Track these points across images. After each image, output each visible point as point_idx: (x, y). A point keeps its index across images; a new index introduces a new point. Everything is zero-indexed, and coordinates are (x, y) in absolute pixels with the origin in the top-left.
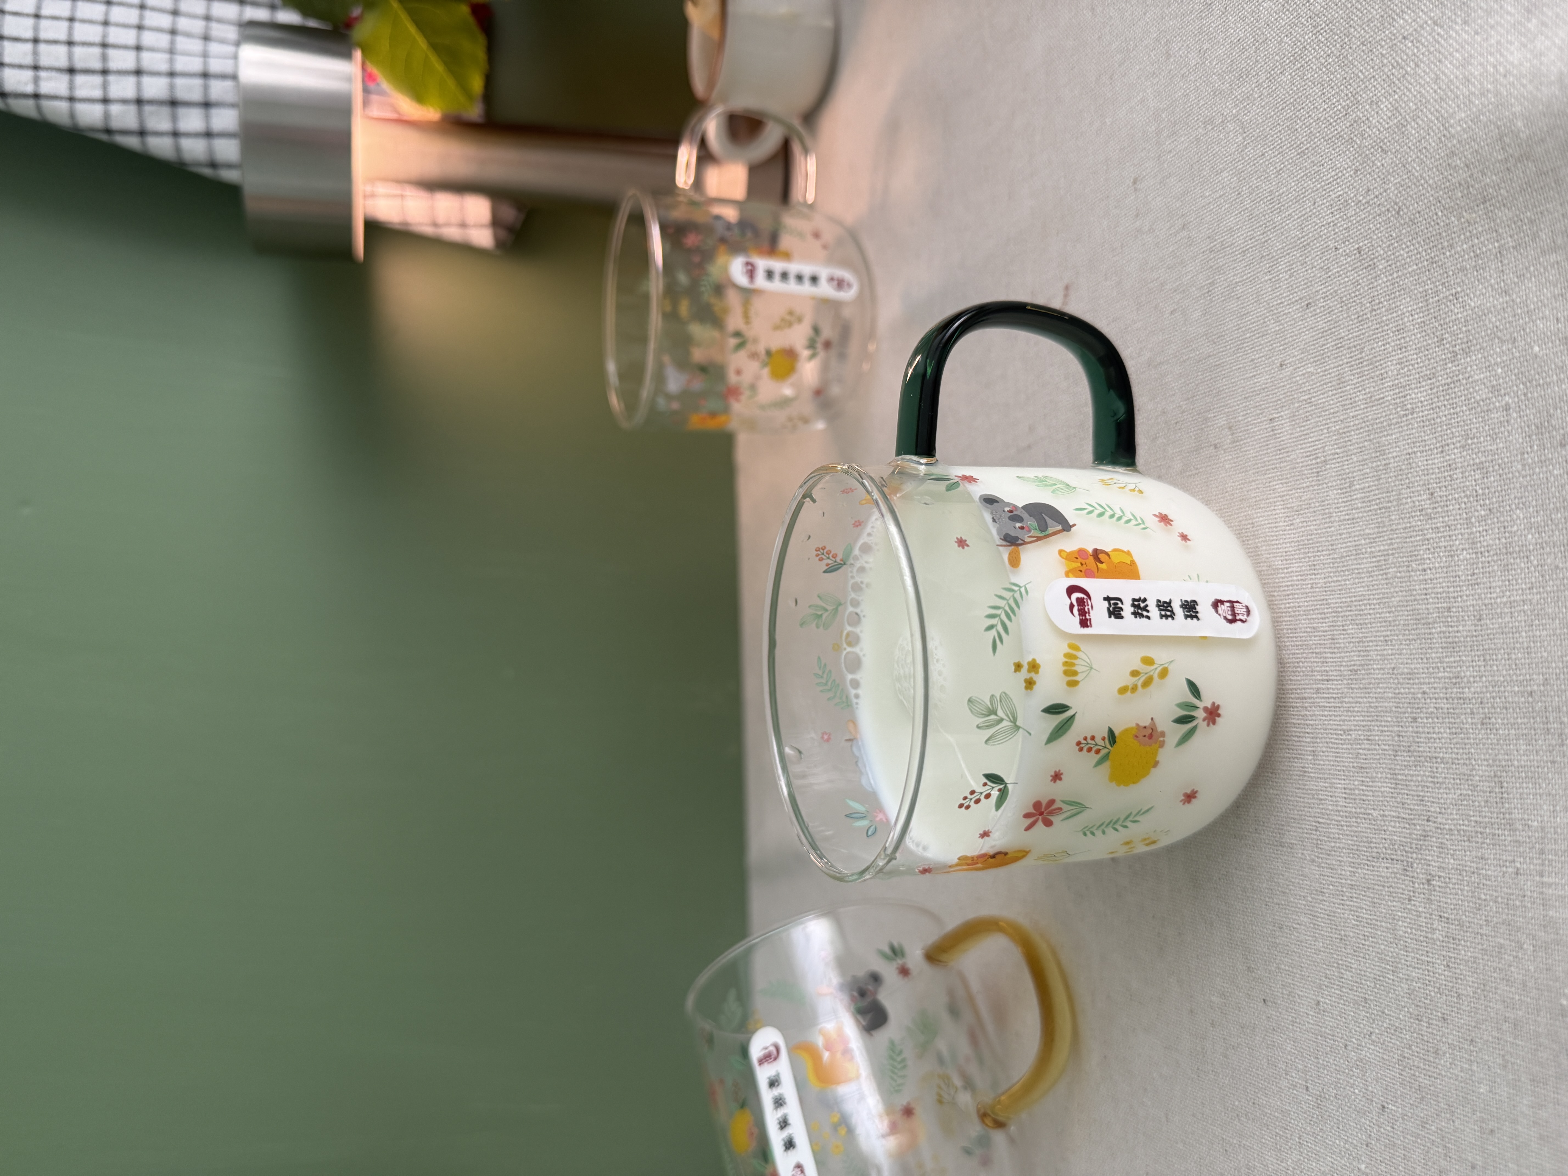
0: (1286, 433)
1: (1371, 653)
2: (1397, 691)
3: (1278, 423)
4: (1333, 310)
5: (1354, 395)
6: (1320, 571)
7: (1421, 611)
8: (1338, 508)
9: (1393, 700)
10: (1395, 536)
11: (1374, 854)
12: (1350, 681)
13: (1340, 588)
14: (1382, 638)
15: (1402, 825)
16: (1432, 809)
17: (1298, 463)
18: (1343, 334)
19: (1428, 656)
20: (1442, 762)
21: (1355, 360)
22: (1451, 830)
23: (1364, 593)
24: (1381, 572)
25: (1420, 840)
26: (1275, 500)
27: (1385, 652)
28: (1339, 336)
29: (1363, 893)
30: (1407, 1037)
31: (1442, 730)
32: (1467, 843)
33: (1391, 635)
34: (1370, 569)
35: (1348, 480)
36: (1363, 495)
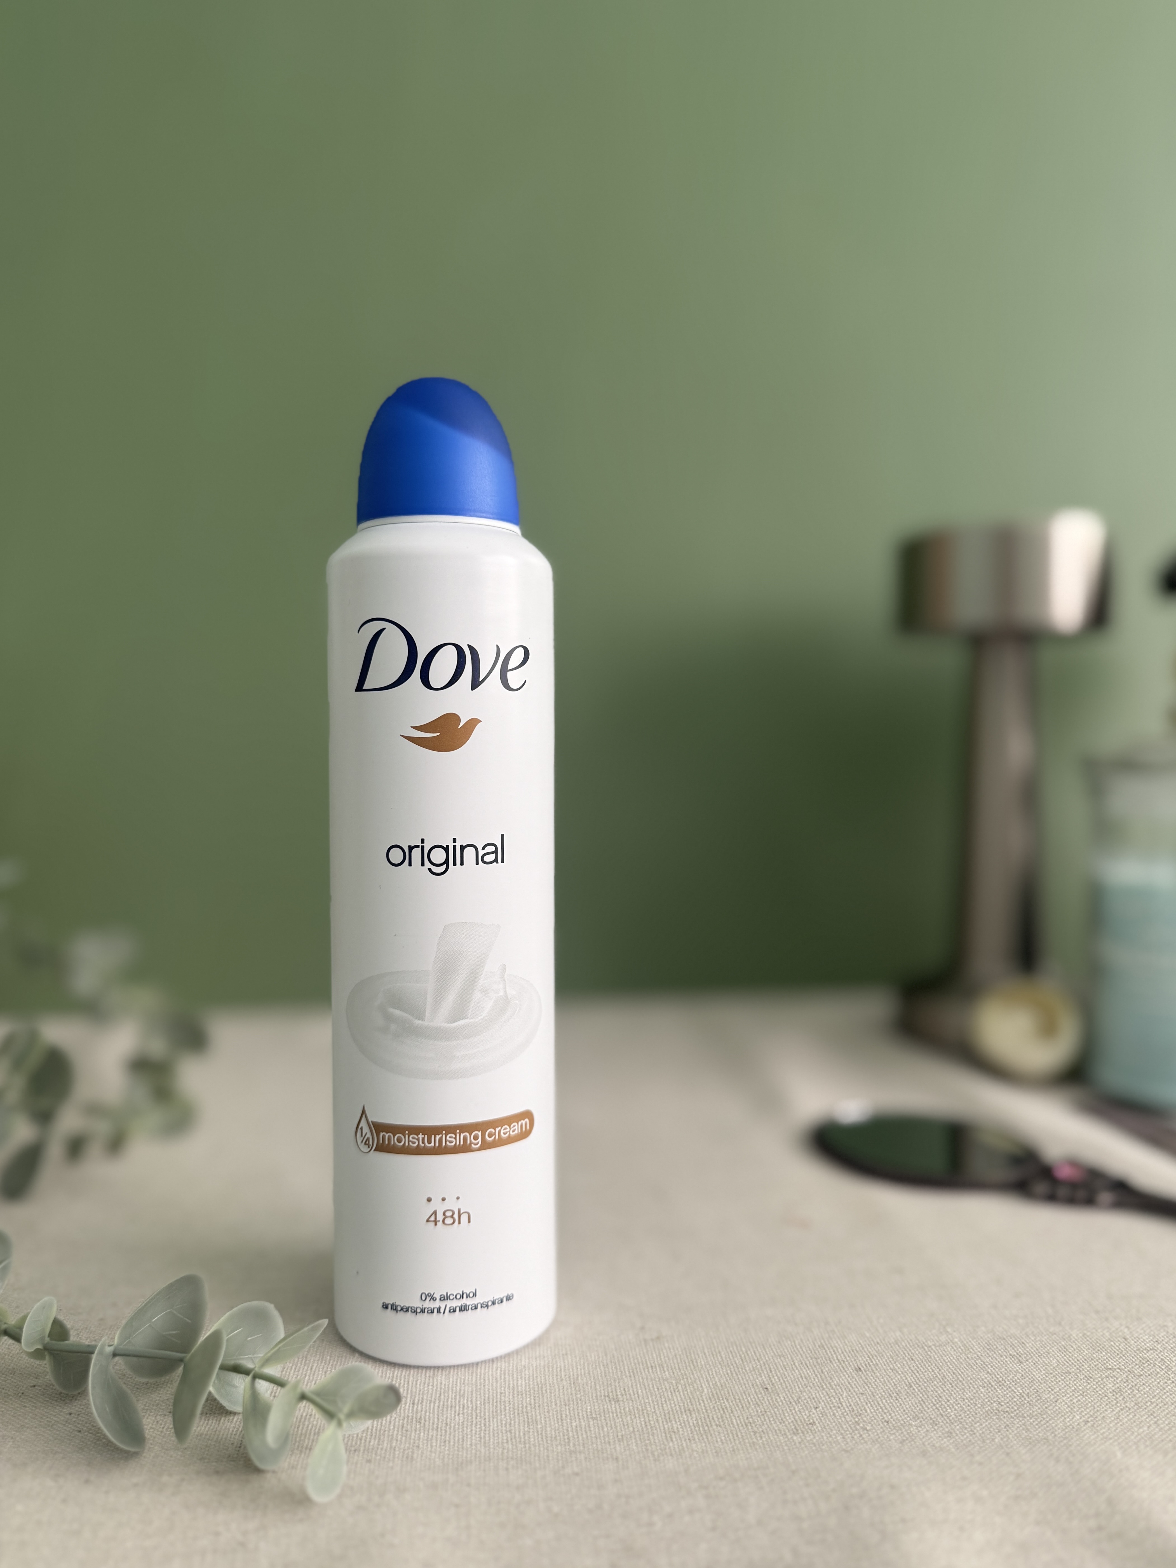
1: (435, 1432)
4: (759, 1405)
5: (677, 1420)
6: (516, 1398)
8: (574, 1410)
9: (389, 1446)
10: (542, 1449)
12: (410, 1418)
13: (499, 1411)
18: (735, 1413)
21: (710, 1421)
23: (491, 1427)
24: (509, 1439)
26: (586, 1369)
28: (734, 1410)
29: (212, 1427)
33: (450, 1445)
34: (513, 1431)
35: (598, 1416)
36: (583, 1427)
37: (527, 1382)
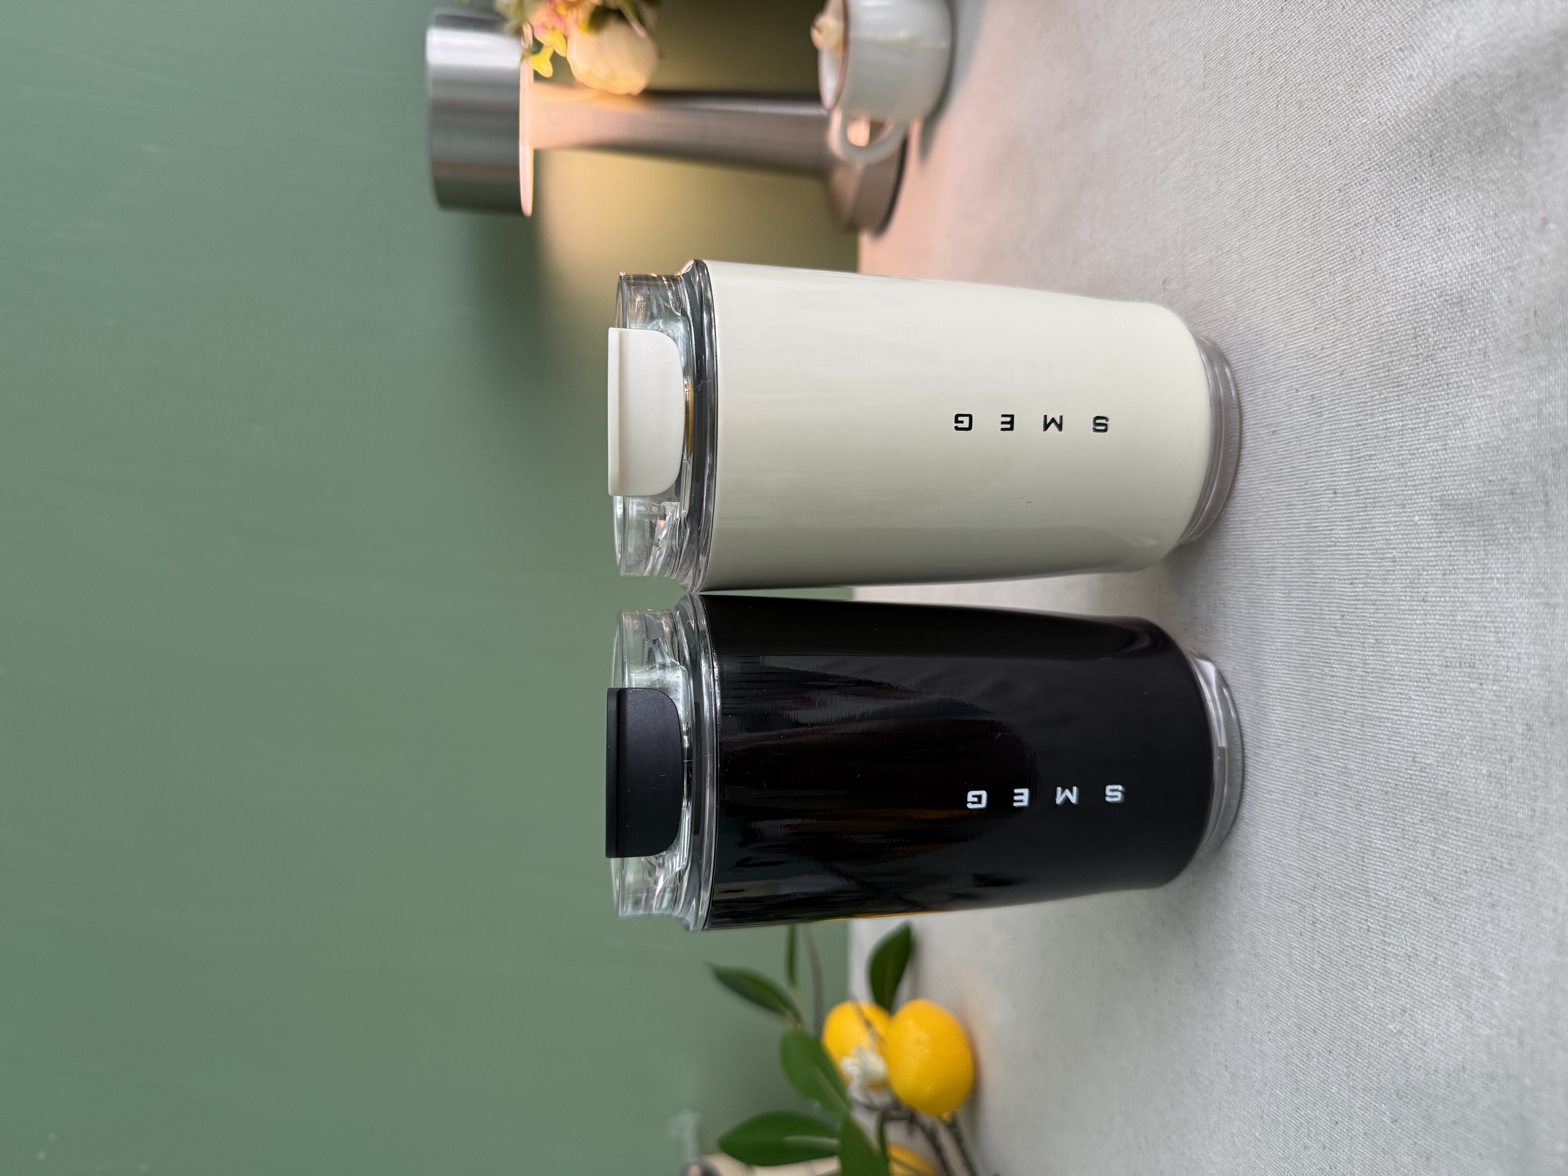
2: (1306, 768)
7: (1328, 709)
11: (1281, 894)
14: (1299, 723)
15: (1301, 875)
16: (1320, 867)
19: (1329, 746)
20: (1330, 833)
22: (1330, 886)
25: (1311, 890)
27: (1301, 735)
30: (1291, 1040)
31: (1332, 807)
32: (1339, 900)
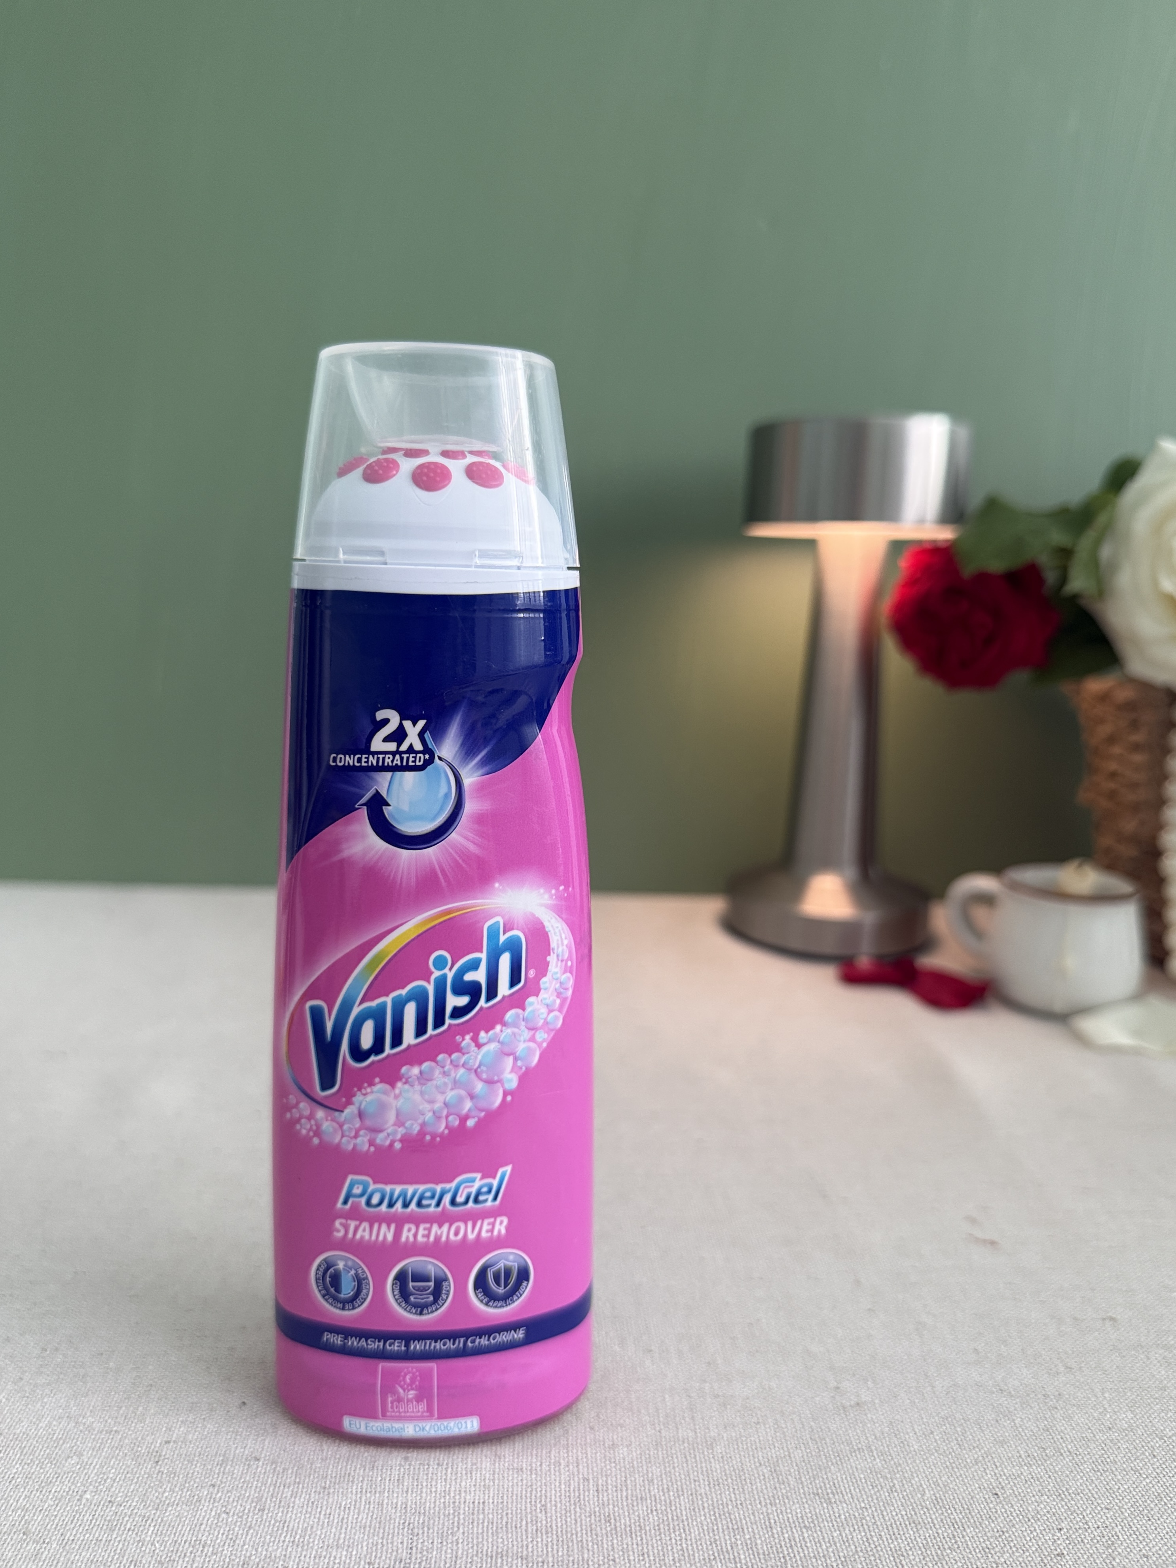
0: (857, 1463)
3: (867, 1456)
4: (993, 1521)
11: (416, 1530)
13: (697, 1510)
17: (826, 1473)
18: (968, 1531)
26: (785, 1448)
28: (965, 1526)
35: (812, 1525)
36: (798, 1540)
37: (722, 1465)
